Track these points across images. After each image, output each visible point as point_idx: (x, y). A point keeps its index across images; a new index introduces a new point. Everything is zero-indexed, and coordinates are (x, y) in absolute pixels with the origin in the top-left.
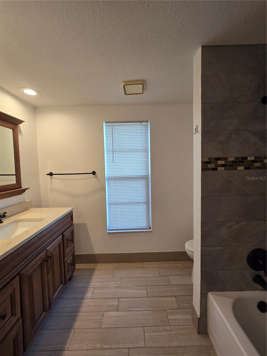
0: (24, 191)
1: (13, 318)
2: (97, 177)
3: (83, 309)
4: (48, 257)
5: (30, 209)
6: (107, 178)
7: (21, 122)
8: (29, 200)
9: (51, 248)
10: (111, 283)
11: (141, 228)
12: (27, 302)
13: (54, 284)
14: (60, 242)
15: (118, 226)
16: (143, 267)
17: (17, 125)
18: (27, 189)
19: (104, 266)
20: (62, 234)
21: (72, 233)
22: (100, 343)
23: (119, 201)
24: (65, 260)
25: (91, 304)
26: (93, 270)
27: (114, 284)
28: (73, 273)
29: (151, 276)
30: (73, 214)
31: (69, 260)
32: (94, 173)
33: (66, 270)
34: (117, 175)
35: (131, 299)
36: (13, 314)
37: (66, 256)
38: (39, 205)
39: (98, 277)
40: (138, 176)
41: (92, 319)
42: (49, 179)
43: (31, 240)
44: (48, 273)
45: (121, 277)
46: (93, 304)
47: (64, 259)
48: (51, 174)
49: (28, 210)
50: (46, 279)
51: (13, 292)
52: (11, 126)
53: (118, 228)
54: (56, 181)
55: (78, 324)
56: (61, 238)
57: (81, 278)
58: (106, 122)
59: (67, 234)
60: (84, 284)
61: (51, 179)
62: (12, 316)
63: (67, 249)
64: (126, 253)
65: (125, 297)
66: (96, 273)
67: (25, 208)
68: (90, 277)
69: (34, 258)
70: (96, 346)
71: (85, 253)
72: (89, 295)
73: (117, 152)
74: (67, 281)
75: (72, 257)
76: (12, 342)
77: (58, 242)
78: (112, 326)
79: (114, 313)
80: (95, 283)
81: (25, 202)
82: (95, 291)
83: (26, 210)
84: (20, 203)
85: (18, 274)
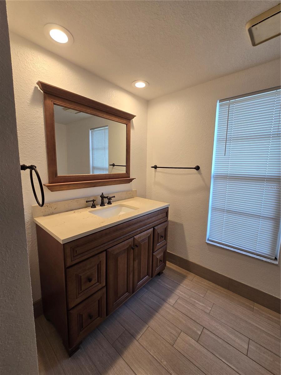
0: (131, 180)
1: (98, 285)
2: (200, 174)
3: (162, 311)
4: (135, 246)
5: (135, 198)
6: (214, 175)
7: (133, 116)
8: (136, 190)
9: (139, 238)
10: (200, 303)
11: (257, 253)
12: (111, 276)
13: (139, 272)
14: (150, 235)
15: (222, 239)
16: (252, 310)
17: (130, 120)
18: (133, 179)
19: (197, 278)
20: (154, 227)
21: (166, 230)
22: (167, 363)
23: (226, 208)
24: (154, 254)
25: (171, 312)
26: (184, 277)
27: (203, 306)
28: (163, 270)
29: (263, 329)
30: (168, 211)
31: (159, 255)
32: (197, 168)
33: (155, 265)
34: (229, 173)
35: (220, 341)
36: (99, 281)
37: (155, 250)
38: (144, 196)
39: (187, 288)
40: (265, 176)
41: (166, 329)
42: (154, 172)
43: (120, 225)
44: (134, 260)
45: (214, 303)
46: (173, 314)
47: (153, 252)
48: (155, 167)
49: (133, 197)
50: (132, 265)
51: (99, 263)
52: (125, 121)
53: (221, 242)
54: (160, 174)
55: (153, 323)
56: (152, 231)
57: (169, 279)
58: (221, 101)
59: (159, 229)
60: (170, 287)
61: (156, 171)
62: (98, 282)
63: (158, 245)
64: (229, 277)
65: (212, 331)
66: (186, 281)
67: (131, 195)
68: (179, 283)
69: (121, 241)
70: (162, 361)
71: (179, 255)
72: (171, 301)
73: (233, 140)
74: (154, 276)
75: (162, 254)
76: (97, 302)
77: (147, 234)
78: (186, 355)
79: (193, 342)
80: (182, 292)
81: (132, 191)
82: (179, 301)
83: (131, 198)
84: (127, 191)
85: (106, 250)
